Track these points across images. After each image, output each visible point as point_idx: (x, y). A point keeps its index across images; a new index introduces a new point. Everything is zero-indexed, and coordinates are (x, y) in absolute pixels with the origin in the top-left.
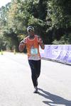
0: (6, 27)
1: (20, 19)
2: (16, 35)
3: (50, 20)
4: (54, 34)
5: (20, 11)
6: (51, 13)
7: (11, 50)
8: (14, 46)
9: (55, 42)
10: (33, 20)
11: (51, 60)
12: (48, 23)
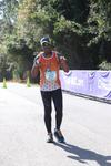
1: (38, 21)
2: (32, 51)
3: (94, 24)
4: (101, 49)
5: (39, 6)
6: (97, 11)
7: (22, 79)
9: (104, 64)
10: (63, 23)
11: (95, 99)
12: (91, 29)
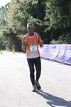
0: (5, 27)
1: (19, 19)
2: (16, 34)
4: (52, 34)
5: (19, 11)
6: (50, 13)
7: (11, 49)
8: (13, 46)
9: (53, 41)
10: (32, 20)
11: (49, 59)
12: (46, 23)
